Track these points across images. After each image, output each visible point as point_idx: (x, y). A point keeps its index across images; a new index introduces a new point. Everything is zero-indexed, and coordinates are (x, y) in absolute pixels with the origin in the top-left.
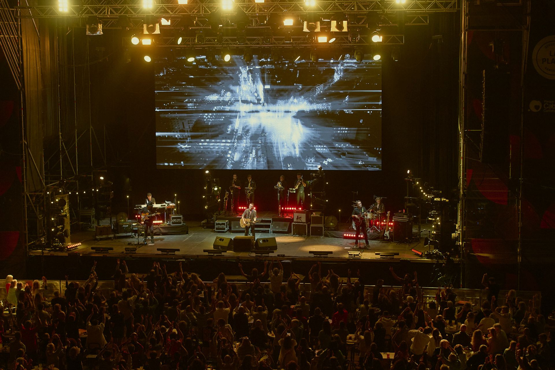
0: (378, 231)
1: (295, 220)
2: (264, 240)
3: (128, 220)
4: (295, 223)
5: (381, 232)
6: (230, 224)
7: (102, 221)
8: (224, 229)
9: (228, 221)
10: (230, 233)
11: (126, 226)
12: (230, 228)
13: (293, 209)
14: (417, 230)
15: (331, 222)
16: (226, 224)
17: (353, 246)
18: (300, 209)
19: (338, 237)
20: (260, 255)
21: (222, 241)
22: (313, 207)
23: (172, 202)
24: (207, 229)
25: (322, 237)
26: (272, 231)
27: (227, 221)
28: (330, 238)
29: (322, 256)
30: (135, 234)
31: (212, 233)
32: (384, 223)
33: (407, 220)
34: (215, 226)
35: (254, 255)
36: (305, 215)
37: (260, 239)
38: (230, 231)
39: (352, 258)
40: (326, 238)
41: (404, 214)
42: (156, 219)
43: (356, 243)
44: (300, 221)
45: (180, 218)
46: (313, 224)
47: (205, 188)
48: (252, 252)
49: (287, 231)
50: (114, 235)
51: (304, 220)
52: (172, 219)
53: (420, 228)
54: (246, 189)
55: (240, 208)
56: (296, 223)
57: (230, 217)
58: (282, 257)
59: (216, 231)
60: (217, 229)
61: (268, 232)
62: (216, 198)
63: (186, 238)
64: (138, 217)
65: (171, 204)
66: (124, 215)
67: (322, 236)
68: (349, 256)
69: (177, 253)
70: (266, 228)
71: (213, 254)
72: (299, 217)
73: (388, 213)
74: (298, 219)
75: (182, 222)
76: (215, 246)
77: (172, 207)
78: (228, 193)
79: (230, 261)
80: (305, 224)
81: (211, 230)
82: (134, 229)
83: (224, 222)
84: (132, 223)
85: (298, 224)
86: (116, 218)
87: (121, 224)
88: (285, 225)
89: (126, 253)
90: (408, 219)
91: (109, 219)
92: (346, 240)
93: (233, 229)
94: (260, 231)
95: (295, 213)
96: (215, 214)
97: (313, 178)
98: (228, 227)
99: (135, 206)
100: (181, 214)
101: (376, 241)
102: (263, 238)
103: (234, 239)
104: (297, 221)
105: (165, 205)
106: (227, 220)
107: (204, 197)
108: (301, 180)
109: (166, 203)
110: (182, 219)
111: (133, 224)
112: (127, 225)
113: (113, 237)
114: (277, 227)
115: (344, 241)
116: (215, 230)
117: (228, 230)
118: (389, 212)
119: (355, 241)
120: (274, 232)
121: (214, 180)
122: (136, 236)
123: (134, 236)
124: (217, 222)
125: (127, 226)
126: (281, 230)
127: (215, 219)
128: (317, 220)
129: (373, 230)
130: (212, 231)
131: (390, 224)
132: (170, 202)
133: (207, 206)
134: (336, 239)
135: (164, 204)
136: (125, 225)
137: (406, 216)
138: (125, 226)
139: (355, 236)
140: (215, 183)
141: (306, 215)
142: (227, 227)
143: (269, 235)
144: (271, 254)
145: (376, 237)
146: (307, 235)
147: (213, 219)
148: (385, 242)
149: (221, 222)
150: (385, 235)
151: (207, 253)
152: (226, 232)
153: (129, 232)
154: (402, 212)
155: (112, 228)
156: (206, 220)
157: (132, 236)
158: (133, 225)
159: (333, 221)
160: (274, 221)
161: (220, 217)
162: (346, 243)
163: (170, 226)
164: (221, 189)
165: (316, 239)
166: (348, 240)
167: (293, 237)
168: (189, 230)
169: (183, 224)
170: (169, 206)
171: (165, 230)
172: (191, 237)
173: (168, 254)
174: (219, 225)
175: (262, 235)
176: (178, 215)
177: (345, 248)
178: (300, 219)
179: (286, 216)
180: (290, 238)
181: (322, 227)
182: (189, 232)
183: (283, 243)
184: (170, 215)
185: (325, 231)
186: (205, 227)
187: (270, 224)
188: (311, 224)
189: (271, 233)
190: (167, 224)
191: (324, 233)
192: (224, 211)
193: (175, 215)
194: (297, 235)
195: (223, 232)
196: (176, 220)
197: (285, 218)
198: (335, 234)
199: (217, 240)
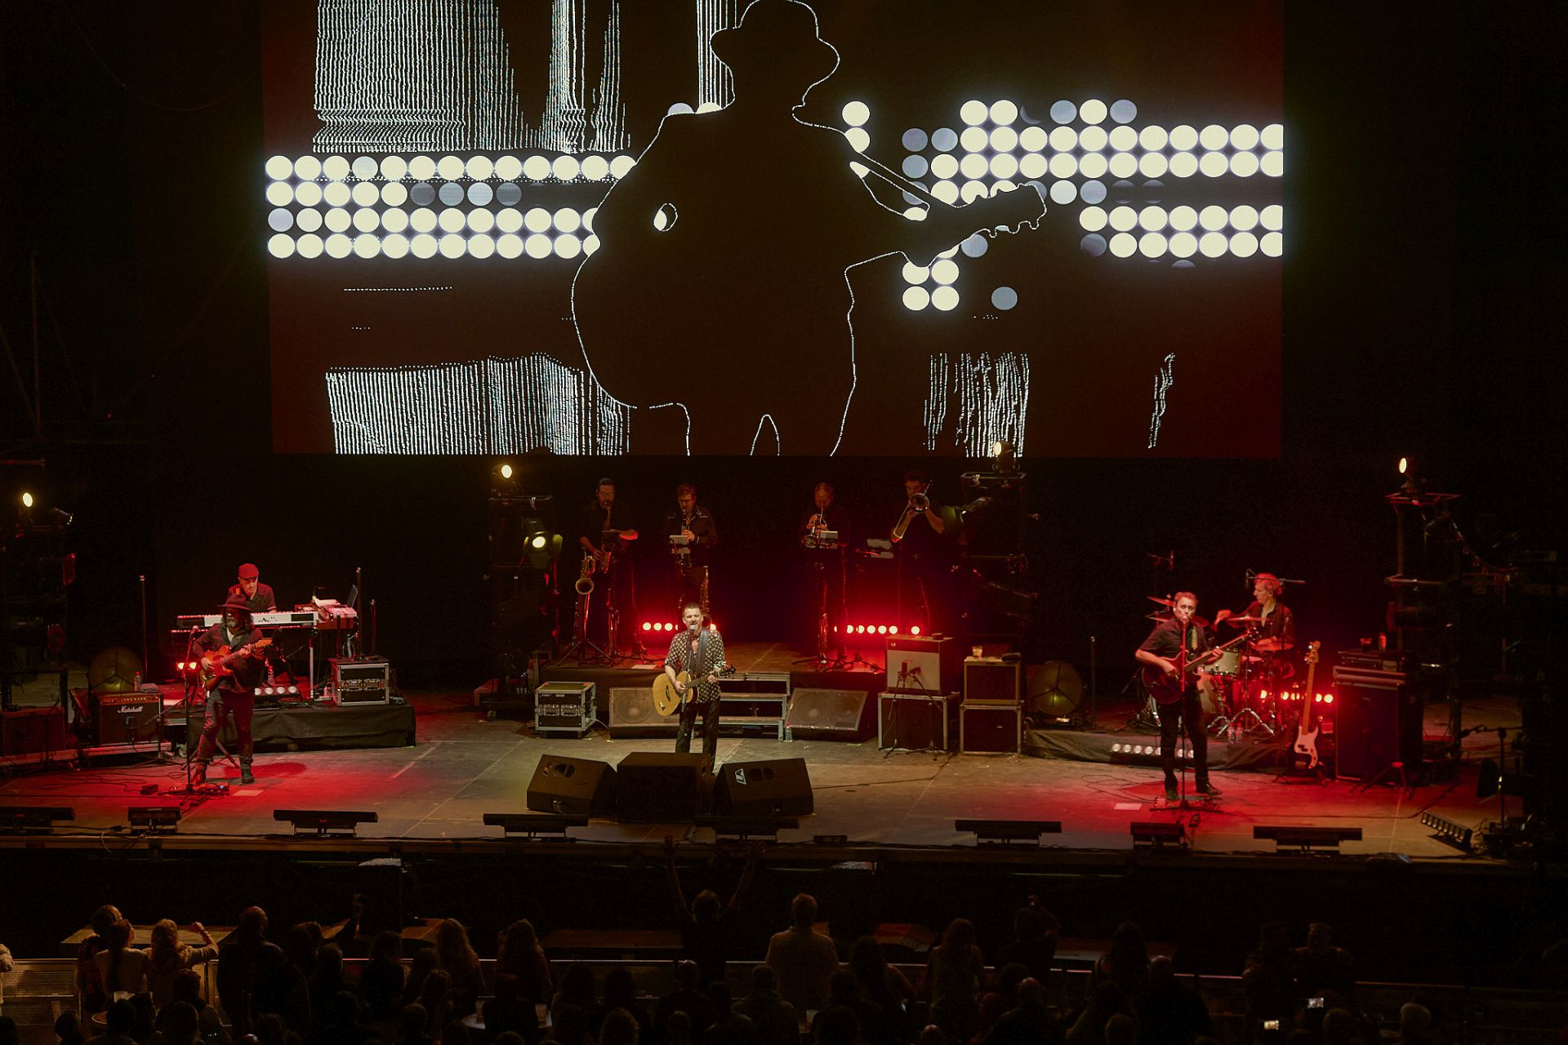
0: (1265, 729)
1: (892, 681)
2: (756, 771)
3: (144, 681)
4: (891, 696)
5: (1280, 736)
6: (602, 701)
7: (26, 686)
8: (576, 721)
9: (593, 683)
10: (599, 739)
11: (134, 710)
12: (603, 715)
13: (882, 630)
14: (1445, 728)
15: (1055, 690)
16: (583, 701)
17: (1153, 798)
18: (915, 630)
19: (1086, 755)
20: (737, 837)
21: (566, 776)
23: (343, 602)
24: (501, 723)
25: (1012, 757)
26: (792, 729)
27: (589, 685)
28: (1051, 762)
29: (1011, 841)
30: (174, 745)
31: (524, 741)
32: (1293, 697)
33: (1399, 682)
34: (534, 707)
35: (709, 836)
36: (936, 657)
37: (734, 766)
38: (601, 726)
39: (1148, 853)
40: (1025, 761)
41: (1389, 655)
42: (270, 678)
43: (1171, 784)
44: (916, 686)
45: (378, 673)
46: (972, 701)
47: (491, 538)
48: (702, 824)
49: (855, 729)
50: (80, 753)
51: (931, 679)
52: (344, 677)
53: (1456, 718)
54: (676, 542)
55: (647, 626)
56: (899, 696)
57: (605, 670)
58: (837, 845)
59: (541, 728)
60: (544, 720)
61: (769, 733)
63: (408, 762)
64: (186, 667)
65: (336, 612)
66: (125, 659)
67: (1016, 752)
68: (1138, 842)
69: (363, 829)
70: (763, 719)
71: (526, 835)
72: (910, 667)
73: (1309, 651)
74: (905, 676)
75: (387, 692)
76: (534, 798)
77: (343, 627)
78: (591, 561)
79: (604, 864)
80: (936, 698)
81: (517, 725)
82: (171, 722)
83: (578, 692)
84: (163, 698)
85: (906, 697)
86: (88, 677)
87: (108, 700)
88: (849, 705)
89: (134, 833)
90: (1400, 678)
91: (57, 677)
92: (1117, 772)
93: (614, 723)
94: (739, 732)
95: (892, 648)
96: (536, 652)
97: (977, 492)
98: (593, 713)
99: (175, 622)
100: (381, 652)
101: (1258, 777)
102: (751, 760)
103: (619, 766)
104: (901, 686)
105: (310, 617)
106: (591, 681)
107: (485, 578)
108: (920, 501)
109: (316, 607)
110: (387, 677)
111: (167, 703)
112: (137, 707)
113: (72, 761)
114: (813, 713)
115: (1111, 774)
116: (534, 728)
117: (595, 727)
118: (1317, 644)
119: (1160, 775)
120: (798, 735)
121: (533, 501)
122: (177, 754)
123: (169, 757)
124: (543, 690)
125: (140, 709)
126: (832, 728)
127: (537, 677)
128: (990, 682)
129: (1243, 726)
130: (521, 732)
131: (1319, 698)
132: (333, 602)
134: (1078, 764)
135: (307, 610)
136: (129, 706)
137: (1393, 663)
138: (129, 710)
139: (1159, 752)
140: (534, 517)
141: (940, 656)
142: (587, 713)
143: (776, 748)
144: (785, 836)
145: (1255, 760)
146: (945, 748)
147: (526, 678)
148: (1299, 779)
149: (561, 692)
150: (1297, 750)
151: (498, 831)
152: (584, 734)
153: (149, 738)
154: (1376, 642)
155: (70, 721)
156: (496, 680)
157: (160, 756)
158: (163, 707)
159: (1061, 687)
160: (800, 685)
161: (556, 666)
162: (1120, 782)
163: (335, 709)
164: (561, 542)
165: (988, 766)
166: (1131, 770)
167: (885, 758)
168: (420, 726)
169: (390, 699)
170: (328, 617)
171: (309, 729)
172: (430, 757)
173: (323, 834)
174: (551, 703)
175: (746, 748)
176: (367, 659)
177: (1120, 806)
178: (914, 677)
179: (852, 663)
180: (870, 762)
181: (1013, 714)
182: (416, 735)
183: (837, 784)
184: (334, 660)
185: (1028, 730)
186: (492, 714)
187: (780, 698)
188: (966, 700)
189: (784, 739)
190: (321, 698)
191: (1022, 739)
192: (576, 642)
193: (355, 660)
194: (901, 749)
195: (573, 736)
196: (360, 681)
197: (849, 671)
198: (1072, 743)
199: (546, 769)
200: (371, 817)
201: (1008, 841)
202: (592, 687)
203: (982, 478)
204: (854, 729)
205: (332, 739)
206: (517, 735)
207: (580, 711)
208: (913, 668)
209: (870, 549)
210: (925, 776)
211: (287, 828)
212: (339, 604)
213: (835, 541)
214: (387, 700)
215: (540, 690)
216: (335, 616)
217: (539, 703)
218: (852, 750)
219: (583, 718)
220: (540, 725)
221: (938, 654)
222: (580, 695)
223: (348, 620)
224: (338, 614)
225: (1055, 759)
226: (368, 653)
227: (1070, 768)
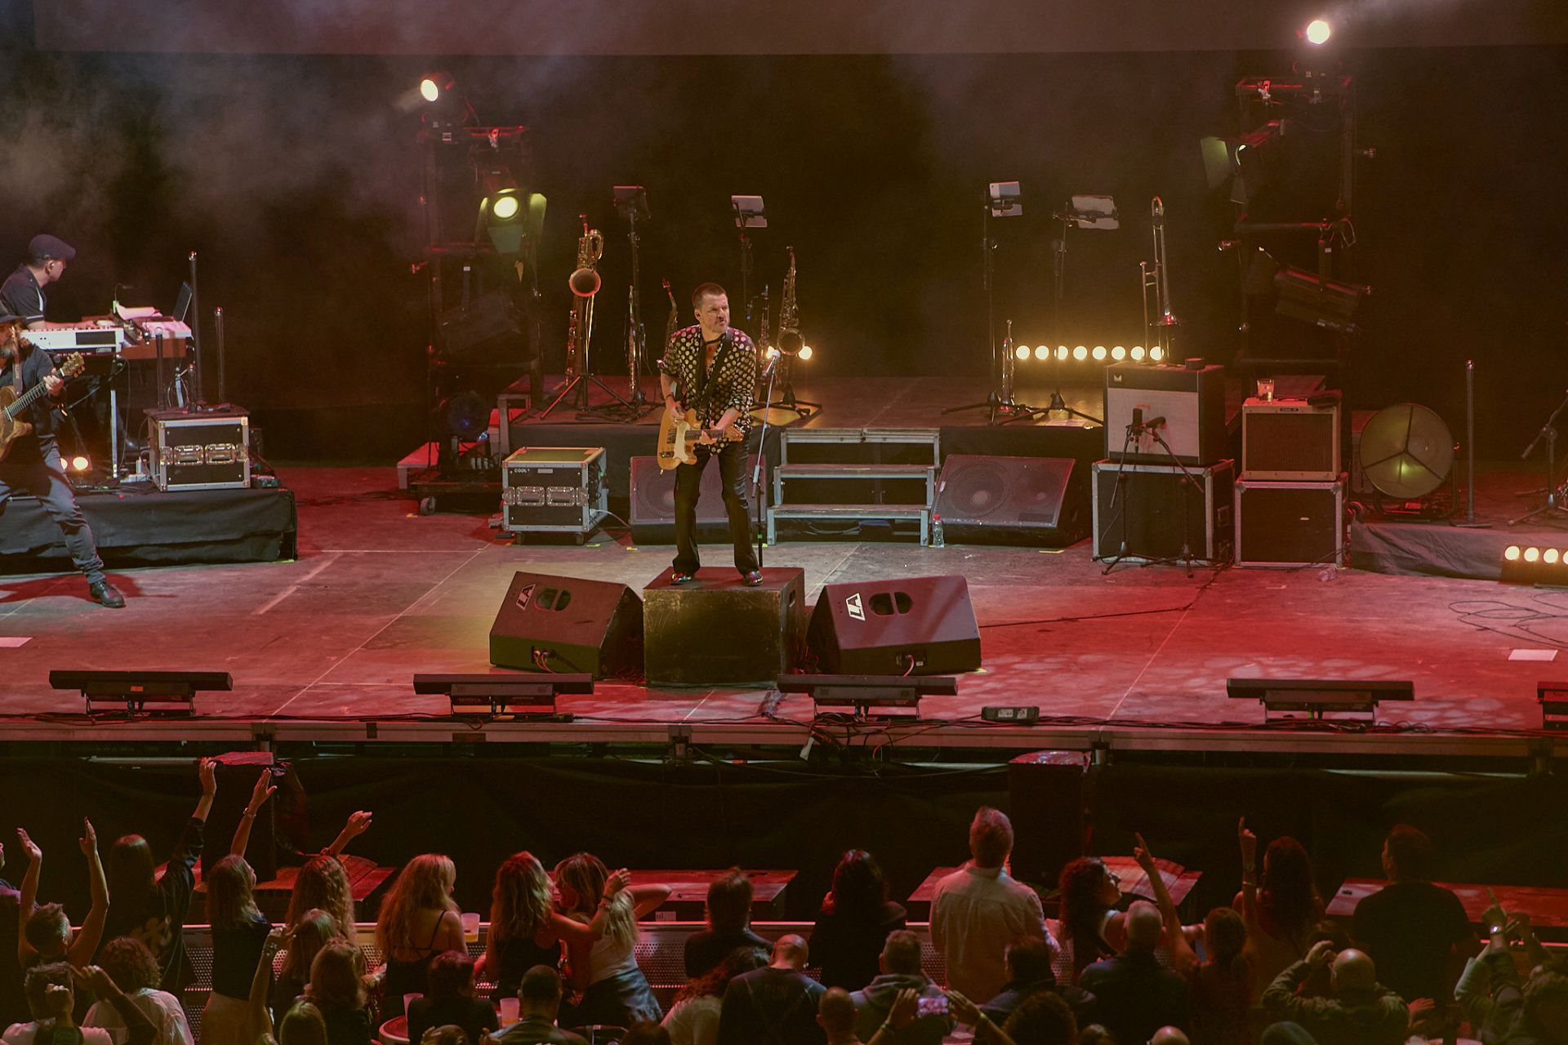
1: (1117, 441)
2: (881, 600)
4: (1115, 467)
6: (617, 481)
8: (574, 515)
9: (601, 449)
10: (615, 545)
12: (620, 505)
13: (1098, 352)
15: (1405, 454)
16: (585, 480)
18: (1157, 353)
19: (1457, 567)
20: (851, 709)
23: (167, 311)
24: (443, 518)
25: (1327, 571)
26: (944, 525)
27: (595, 452)
29: (1326, 715)
31: (482, 548)
34: (501, 490)
35: (801, 708)
36: (1193, 399)
37: (847, 590)
38: (618, 528)
40: (1356, 578)
44: (1159, 449)
45: (230, 434)
46: (1256, 474)
47: (422, 201)
48: (790, 687)
49: (1053, 524)
51: (1185, 438)
52: (170, 442)
54: (742, 207)
56: (1128, 468)
57: (621, 425)
58: (1022, 723)
59: (514, 528)
60: (520, 515)
61: (907, 533)
62: (510, 280)
63: (284, 586)
65: (156, 329)
67: (1334, 561)
70: (894, 508)
71: (487, 709)
72: (1147, 417)
74: (1138, 433)
75: (247, 467)
76: (502, 646)
77: (167, 352)
78: (595, 239)
79: (622, 758)
80: (1193, 471)
81: (472, 522)
83: (576, 464)
85: (1140, 469)
88: (1043, 482)
95: (1116, 385)
96: (503, 398)
98: (603, 501)
100: (239, 404)
102: (874, 578)
103: (646, 590)
104: (1131, 449)
105: (109, 337)
106: (598, 446)
109: (119, 321)
110: (246, 440)
114: (980, 497)
115: (1503, 599)
116: (500, 527)
117: (605, 524)
120: (954, 536)
121: (493, 137)
124: (517, 462)
126: (1013, 522)
127: (505, 439)
128: (1288, 440)
130: (478, 534)
132: (149, 311)
134: (1442, 583)
135: (105, 325)
140: (496, 164)
141: (1201, 400)
142: (593, 501)
143: (916, 559)
144: (930, 707)
146: (1209, 555)
147: (487, 443)
149: (546, 463)
151: (438, 704)
152: (588, 537)
156: (435, 446)
159: (1415, 448)
160: (958, 451)
161: (538, 421)
162: (1518, 613)
163: (154, 497)
164: (544, 206)
165: (1284, 587)
166: (1539, 591)
167: (1106, 574)
168: (304, 525)
169: (252, 479)
170: (141, 338)
171: (112, 530)
172: (321, 578)
173: (137, 711)
174: (530, 485)
175: (865, 558)
176: (211, 410)
177: (1518, 655)
178: (1154, 434)
179: (1046, 411)
180: (1077, 581)
181: (1328, 496)
182: (298, 539)
183: (1023, 620)
184: (152, 412)
185: (1356, 524)
186: (429, 503)
187: (922, 472)
188: (1245, 474)
189: (931, 542)
190: (131, 478)
191: (1345, 538)
192: (572, 379)
193: (190, 411)
194: (1133, 559)
195: (569, 540)
196: (198, 447)
197: (1042, 424)
198: (1432, 546)
199: (523, 597)
200: (219, 682)
201: (1320, 715)
202: (600, 456)
203: (1275, 86)
204: (1047, 525)
205: (150, 548)
206: (471, 540)
207: (577, 496)
208: (1151, 418)
209: (1077, 213)
210: (1175, 605)
211: (74, 701)
212: (159, 314)
213: (1016, 200)
214: (247, 481)
215: (511, 461)
216: (153, 336)
217: (510, 484)
218: (1047, 561)
219: (585, 509)
220: (511, 523)
221: (1197, 395)
222: (580, 470)
223: (175, 342)
224: (159, 331)
225: (1402, 574)
226: (212, 401)
227: (1430, 588)
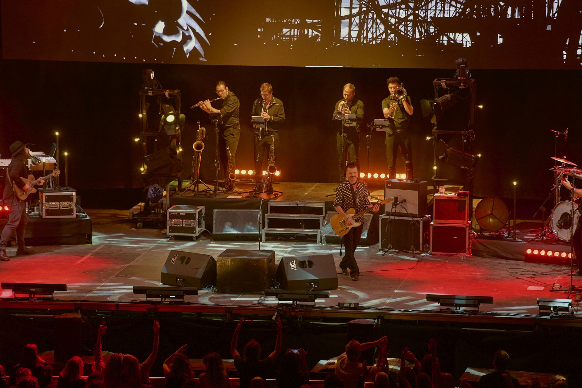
1: (388, 208)
2: (303, 263)
4: (388, 217)
6: (208, 218)
8: (193, 230)
9: (203, 207)
10: (207, 241)
12: (209, 227)
15: (492, 215)
16: (197, 217)
17: (552, 283)
18: (402, 176)
19: (510, 256)
20: (291, 302)
21: (186, 263)
22: (440, 174)
23: (47, 154)
24: (145, 230)
25: (462, 256)
26: (326, 236)
27: (201, 208)
28: (487, 260)
29: (461, 308)
31: (159, 241)
34: (166, 221)
35: (273, 301)
36: (416, 193)
37: (290, 259)
38: (208, 233)
39: (548, 317)
40: (475, 259)
44: (403, 211)
45: (69, 198)
46: (438, 221)
47: (140, 116)
49: (365, 237)
51: (413, 208)
52: (47, 201)
54: (256, 120)
56: (392, 217)
57: (211, 198)
58: (352, 309)
59: (170, 233)
60: (172, 229)
61: (312, 239)
62: (172, 144)
65: (44, 160)
67: (465, 252)
68: (541, 311)
69: (57, 294)
70: (308, 230)
71: (159, 299)
72: (399, 200)
74: (396, 205)
75: (75, 210)
76: (166, 277)
77: (47, 168)
78: (203, 131)
79: (208, 318)
80: (415, 219)
81: (156, 231)
83: (193, 211)
85: (396, 218)
92: (529, 267)
93: (216, 231)
94: (292, 238)
95: (388, 187)
96: (168, 186)
97: (444, 91)
98: (203, 225)
100: (72, 185)
102: (300, 255)
103: (218, 257)
104: (393, 211)
106: (201, 205)
107: (137, 140)
110: (75, 201)
115: (525, 268)
116: (166, 233)
117: (204, 233)
120: (329, 240)
121: (167, 93)
124: (172, 210)
127: (168, 202)
128: (449, 209)
130: (157, 235)
132: (41, 153)
133: (146, 167)
134: (503, 261)
140: (167, 103)
141: (419, 193)
142: (199, 225)
143: (315, 248)
144: (319, 302)
146: (421, 249)
147: (162, 203)
149: (183, 211)
151: (143, 298)
152: (197, 238)
156: (143, 204)
159: (495, 213)
161: (180, 196)
162: (531, 273)
163: (41, 220)
164: (185, 118)
165: (447, 262)
166: (538, 265)
167: (384, 255)
169: (76, 215)
170: (38, 163)
172: (100, 251)
173: (33, 298)
174: (177, 218)
176: (62, 189)
177: (530, 288)
178: (402, 206)
181: (464, 229)
182: (92, 237)
185: (474, 239)
186: (140, 225)
187: (318, 217)
188: (434, 220)
189: (321, 243)
190: (32, 213)
191: (469, 245)
193: (55, 189)
194: (393, 250)
195: (191, 239)
196: (57, 203)
198: (500, 248)
199: (173, 259)
200: (62, 288)
201: (459, 308)
202: (203, 209)
203: (447, 82)
207: (194, 223)
208: (401, 200)
209: (376, 125)
210: (408, 267)
212: (44, 154)
213: (355, 120)
214: (74, 215)
215: (170, 210)
216: (42, 162)
217: (170, 218)
218: (363, 250)
219: (197, 228)
222: (195, 214)
223: (50, 164)
225: (490, 258)
226: (63, 186)
227: (499, 263)
